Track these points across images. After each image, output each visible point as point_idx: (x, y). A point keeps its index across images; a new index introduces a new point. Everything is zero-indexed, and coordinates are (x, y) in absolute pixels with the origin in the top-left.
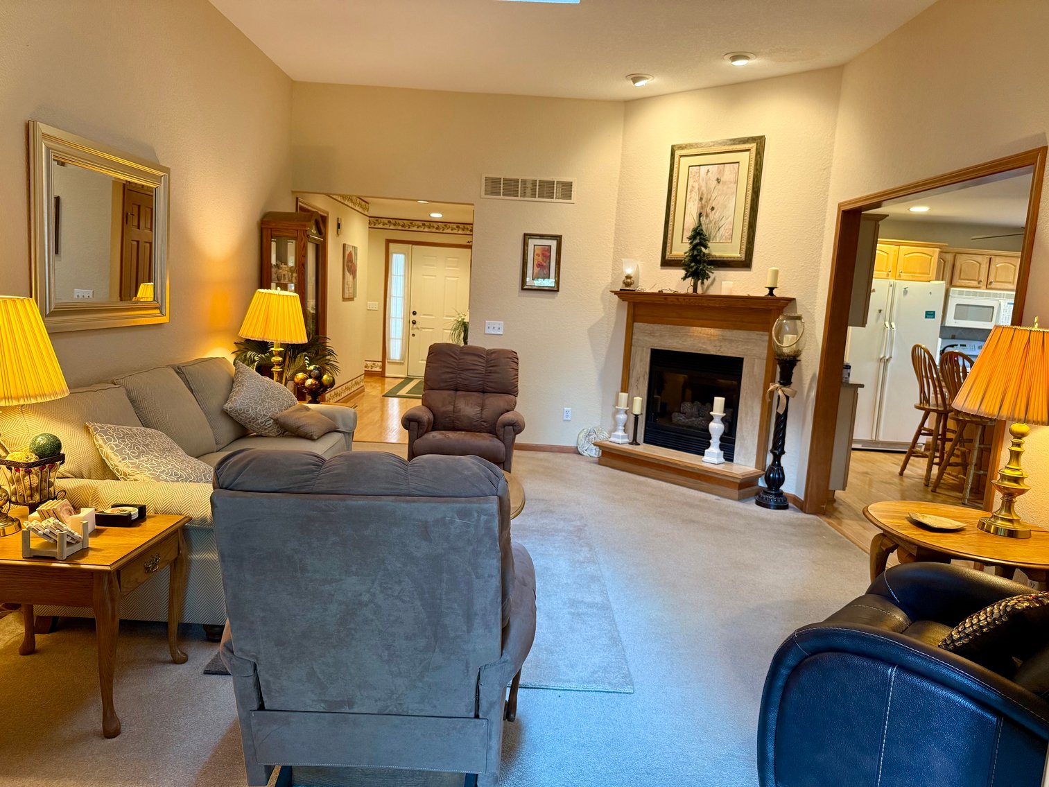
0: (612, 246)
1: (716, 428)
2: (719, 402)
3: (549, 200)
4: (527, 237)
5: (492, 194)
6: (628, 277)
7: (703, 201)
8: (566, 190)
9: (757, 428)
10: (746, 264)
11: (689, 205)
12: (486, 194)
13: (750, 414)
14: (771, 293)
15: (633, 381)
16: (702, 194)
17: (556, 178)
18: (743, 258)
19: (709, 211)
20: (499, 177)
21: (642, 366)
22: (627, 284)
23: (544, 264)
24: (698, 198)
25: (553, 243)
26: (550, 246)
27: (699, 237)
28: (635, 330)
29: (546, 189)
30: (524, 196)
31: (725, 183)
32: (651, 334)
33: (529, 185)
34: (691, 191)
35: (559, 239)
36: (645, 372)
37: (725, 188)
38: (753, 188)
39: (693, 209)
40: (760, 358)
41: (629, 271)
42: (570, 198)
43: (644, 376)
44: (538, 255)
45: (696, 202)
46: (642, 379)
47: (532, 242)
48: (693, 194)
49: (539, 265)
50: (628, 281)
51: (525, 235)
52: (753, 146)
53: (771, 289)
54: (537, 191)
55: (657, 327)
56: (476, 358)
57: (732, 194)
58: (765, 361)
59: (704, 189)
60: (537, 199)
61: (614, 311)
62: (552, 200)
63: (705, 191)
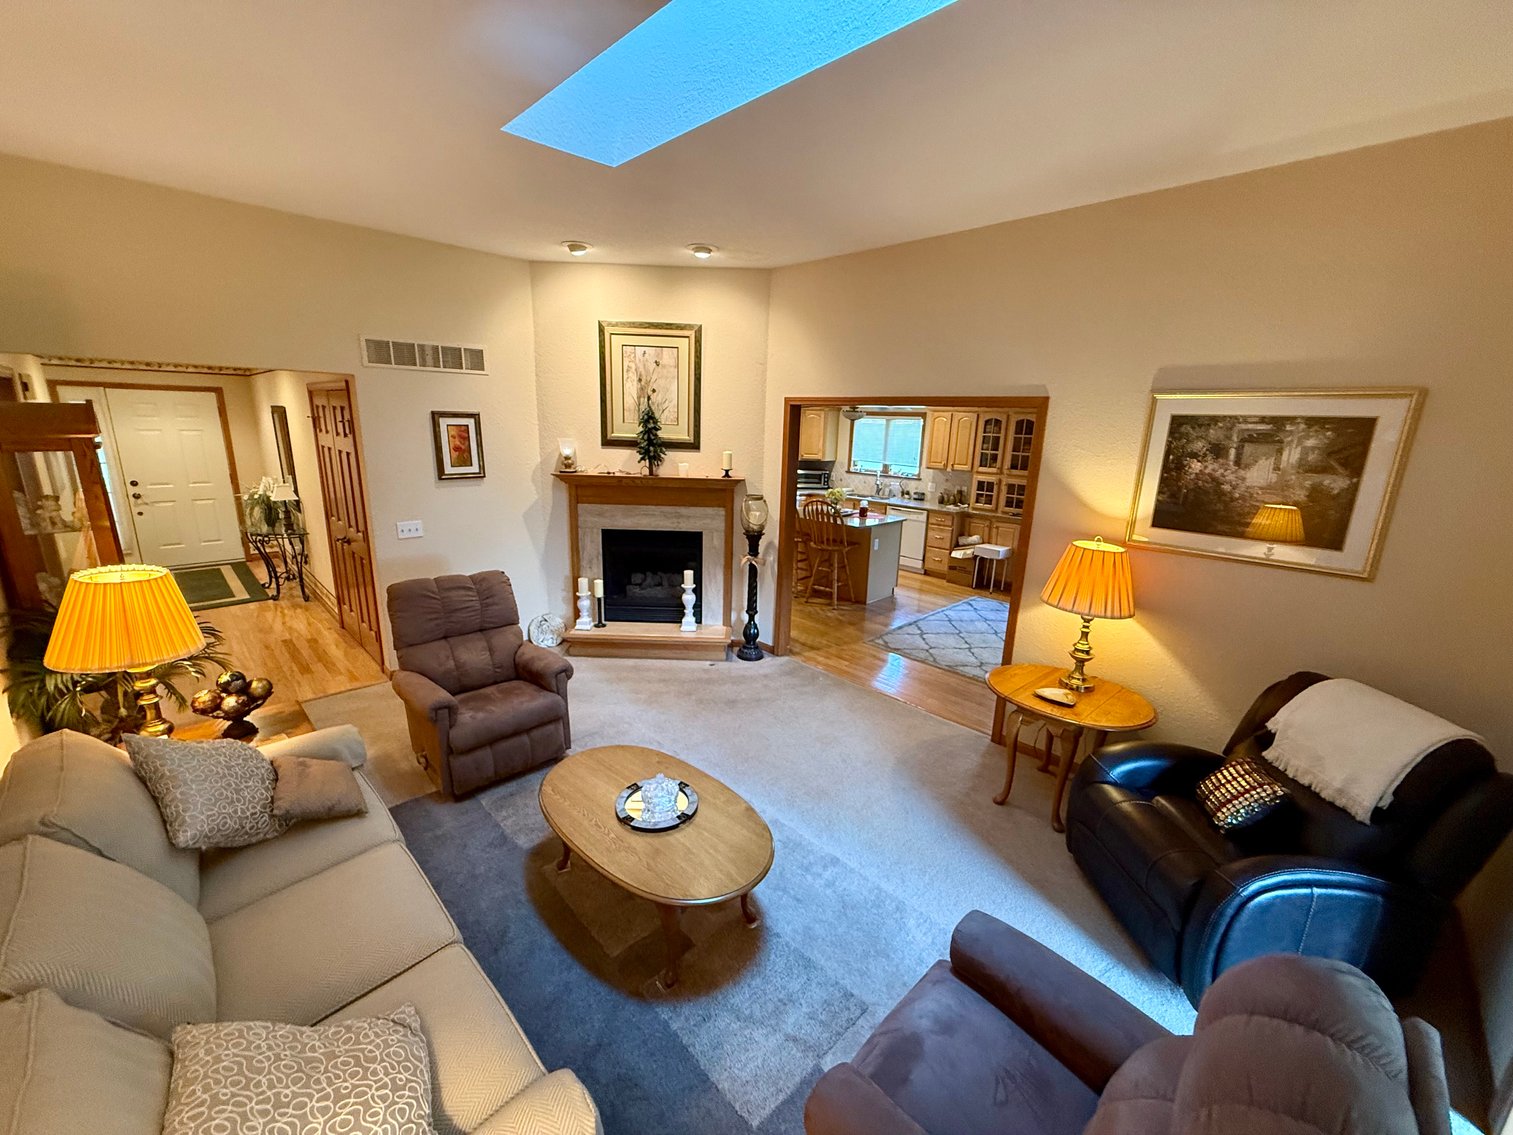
0: (537, 422)
1: (689, 599)
2: (689, 574)
3: (458, 371)
4: (435, 416)
5: (377, 363)
6: (567, 458)
7: (643, 383)
8: (477, 360)
9: (722, 591)
10: (694, 446)
11: (628, 385)
12: (369, 362)
13: (713, 581)
14: (727, 475)
15: (584, 563)
16: (641, 375)
17: (463, 345)
18: (692, 441)
19: (650, 393)
20: (386, 339)
21: (593, 547)
22: (568, 466)
23: (463, 447)
24: (636, 379)
25: (471, 422)
26: (467, 426)
27: (649, 420)
28: (580, 512)
29: (452, 358)
30: (424, 366)
31: (664, 366)
32: (600, 515)
33: (429, 352)
34: (628, 371)
35: (476, 416)
36: (599, 553)
37: (665, 371)
38: (695, 375)
39: (632, 388)
40: (717, 531)
41: (567, 452)
42: (483, 369)
43: (597, 557)
44: (454, 437)
45: (635, 383)
46: (595, 561)
47: (444, 422)
48: (631, 374)
49: (457, 449)
50: (567, 461)
51: (433, 414)
52: (692, 334)
53: (727, 471)
54: (441, 360)
55: (606, 507)
56: (463, 592)
57: (673, 378)
58: (723, 534)
59: (641, 369)
60: (442, 369)
61: (549, 492)
62: (462, 371)
63: (643, 373)
